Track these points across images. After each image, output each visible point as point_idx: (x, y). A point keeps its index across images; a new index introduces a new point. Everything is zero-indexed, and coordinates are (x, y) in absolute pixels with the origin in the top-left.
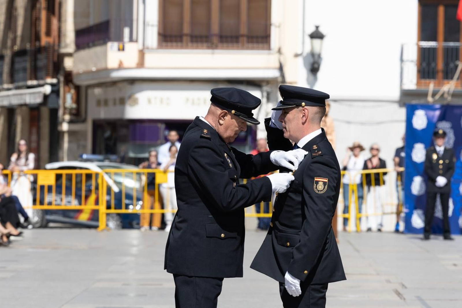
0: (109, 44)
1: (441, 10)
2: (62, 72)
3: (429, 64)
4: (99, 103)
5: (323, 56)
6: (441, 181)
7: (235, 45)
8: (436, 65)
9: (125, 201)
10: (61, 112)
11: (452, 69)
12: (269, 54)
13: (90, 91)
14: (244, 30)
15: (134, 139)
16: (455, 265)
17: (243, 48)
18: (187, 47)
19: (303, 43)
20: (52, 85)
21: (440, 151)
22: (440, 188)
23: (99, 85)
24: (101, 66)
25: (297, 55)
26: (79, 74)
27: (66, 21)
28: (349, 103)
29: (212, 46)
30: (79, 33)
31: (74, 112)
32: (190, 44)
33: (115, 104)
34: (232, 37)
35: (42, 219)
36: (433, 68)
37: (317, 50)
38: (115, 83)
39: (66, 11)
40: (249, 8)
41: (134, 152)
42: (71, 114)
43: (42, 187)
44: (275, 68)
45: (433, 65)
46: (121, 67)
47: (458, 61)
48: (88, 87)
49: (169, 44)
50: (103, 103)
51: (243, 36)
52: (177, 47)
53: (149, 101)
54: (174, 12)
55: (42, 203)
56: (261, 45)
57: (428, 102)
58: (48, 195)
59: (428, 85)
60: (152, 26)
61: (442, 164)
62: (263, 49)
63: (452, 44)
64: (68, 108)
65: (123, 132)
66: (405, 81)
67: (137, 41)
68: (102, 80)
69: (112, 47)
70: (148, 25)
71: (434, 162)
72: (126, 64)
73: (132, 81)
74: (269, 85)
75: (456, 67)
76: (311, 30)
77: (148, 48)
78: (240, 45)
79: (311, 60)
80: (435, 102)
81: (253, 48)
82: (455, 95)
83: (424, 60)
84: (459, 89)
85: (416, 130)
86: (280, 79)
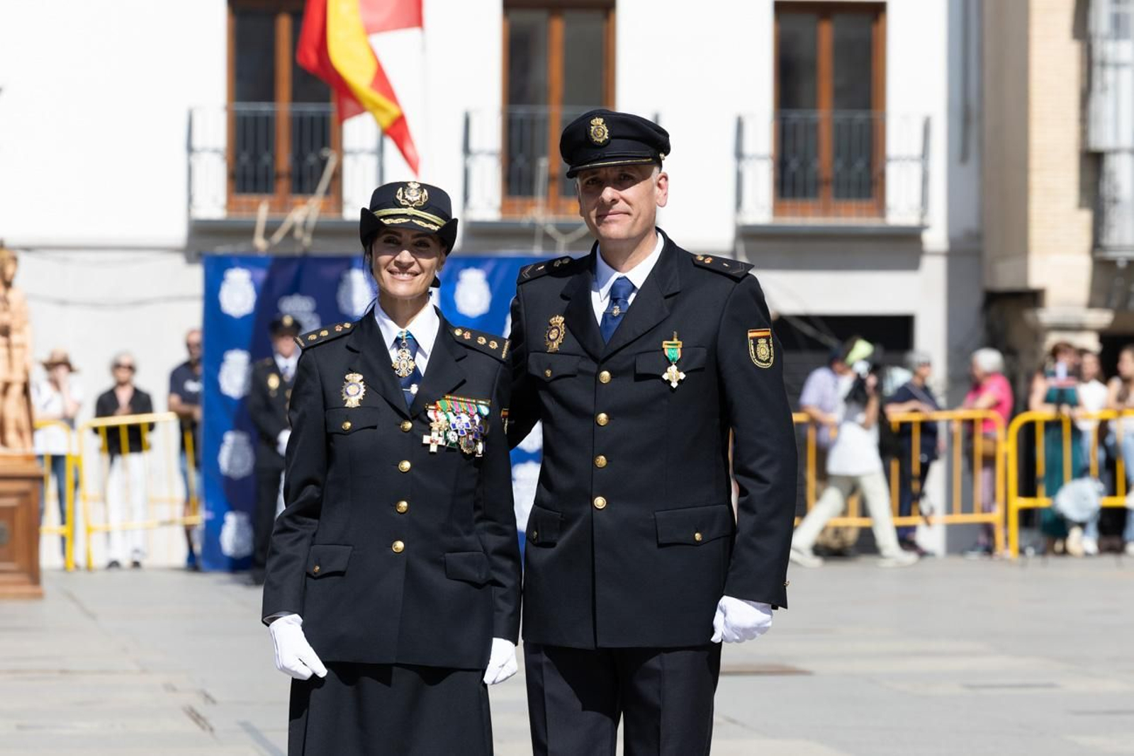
1: (284, 24)
3: (255, 158)
8: (274, 158)
11: (312, 167)
21: (287, 367)
28: (61, 254)
36: (267, 168)
45: (266, 159)
47: (326, 148)
57: (256, 249)
59: (254, 208)
63: (311, 108)
66: (198, 199)
71: (273, 395)
75: (323, 163)
80: (271, 247)
82: (320, 232)
83: (245, 148)
84: (332, 216)
85: (228, 318)
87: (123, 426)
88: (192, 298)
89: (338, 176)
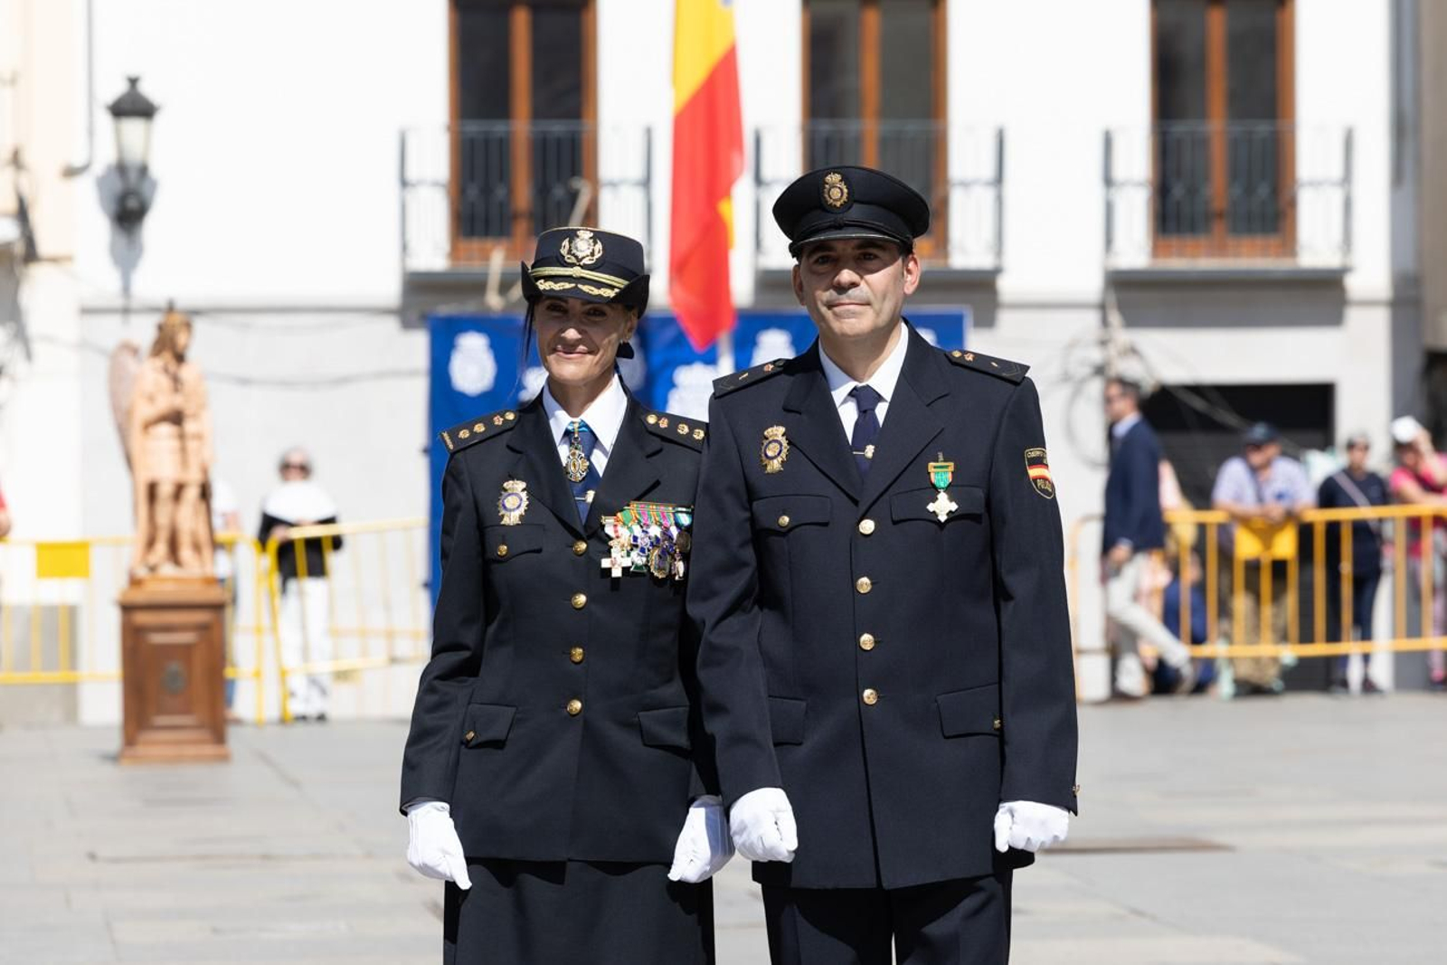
1: (521, 21)
3: (487, 191)
5: (156, 170)
8: (510, 192)
11: (559, 204)
19: (91, 132)
25: (71, 172)
28: (240, 319)
36: (501, 205)
37: (134, 154)
44: (4, 215)
45: (500, 192)
47: (576, 178)
57: (489, 309)
59: (486, 257)
63: (557, 128)
66: (414, 246)
75: (573, 196)
76: (117, 89)
79: (117, 185)
83: (472, 179)
85: (461, 396)
86: (19, 249)
88: (412, 373)
89: (593, 213)
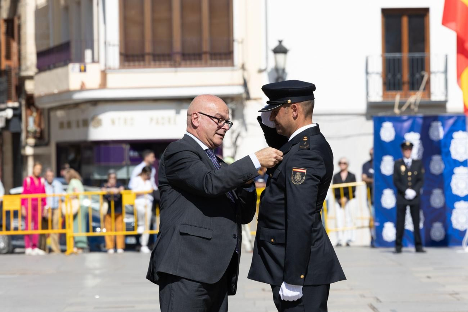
0: (71, 66)
1: (405, 21)
2: (23, 96)
3: (394, 75)
4: (62, 125)
5: (287, 70)
6: (410, 194)
7: (198, 62)
8: (402, 76)
9: (92, 224)
10: (23, 136)
11: (417, 79)
12: (233, 70)
13: (52, 114)
14: (206, 47)
15: (99, 161)
16: (429, 277)
17: (206, 65)
18: (149, 66)
19: (267, 58)
20: (14, 109)
21: (408, 162)
22: (410, 201)
23: (62, 107)
24: (63, 88)
25: (261, 71)
26: (41, 97)
27: (25, 43)
29: (175, 65)
30: (40, 55)
31: (38, 135)
32: (152, 63)
33: (78, 126)
34: (194, 55)
35: (9, 244)
36: (399, 80)
37: (281, 65)
38: (77, 105)
39: (25, 33)
40: (211, 24)
41: (99, 174)
42: (35, 137)
43: (8, 213)
44: (240, 85)
45: (398, 76)
46: (83, 89)
47: (423, 71)
48: (50, 110)
49: (132, 64)
50: (66, 125)
51: (206, 53)
52: (139, 67)
53: (113, 122)
54: (134, 31)
55: (8, 229)
56: (224, 62)
57: (395, 114)
58: (14, 220)
59: (394, 97)
60: (114, 45)
61: (411, 176)
62: (226, 65)
63: (417, 55)
64: (31, 132)
65: (88, 154)
66: (371, 93)
67: (98, 62)
68: (65, 102)
69: (73, 68)
70: (110, 45)
71: (403, 174)
72: (88, 86)
73: (95, 102)
74: (234, 102)
75: (422, 77)
76: (274, 44)
77: (110, 69)
78: (203, 61)
79: (275, 75)
80: (402, 113)
81: (216, 65)
82: (422, 106)
83: (389, 72)
84: (426, 99)
85: (384, 142)
86: (244, 96)
87: (342, 188)
88: (369, 134)
89: (428, 82)
